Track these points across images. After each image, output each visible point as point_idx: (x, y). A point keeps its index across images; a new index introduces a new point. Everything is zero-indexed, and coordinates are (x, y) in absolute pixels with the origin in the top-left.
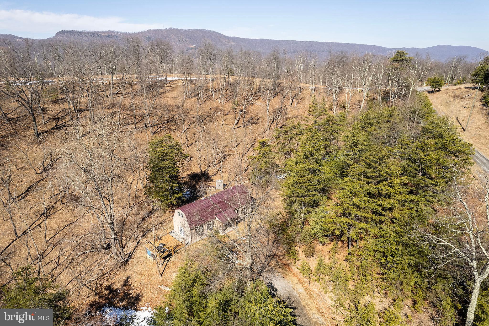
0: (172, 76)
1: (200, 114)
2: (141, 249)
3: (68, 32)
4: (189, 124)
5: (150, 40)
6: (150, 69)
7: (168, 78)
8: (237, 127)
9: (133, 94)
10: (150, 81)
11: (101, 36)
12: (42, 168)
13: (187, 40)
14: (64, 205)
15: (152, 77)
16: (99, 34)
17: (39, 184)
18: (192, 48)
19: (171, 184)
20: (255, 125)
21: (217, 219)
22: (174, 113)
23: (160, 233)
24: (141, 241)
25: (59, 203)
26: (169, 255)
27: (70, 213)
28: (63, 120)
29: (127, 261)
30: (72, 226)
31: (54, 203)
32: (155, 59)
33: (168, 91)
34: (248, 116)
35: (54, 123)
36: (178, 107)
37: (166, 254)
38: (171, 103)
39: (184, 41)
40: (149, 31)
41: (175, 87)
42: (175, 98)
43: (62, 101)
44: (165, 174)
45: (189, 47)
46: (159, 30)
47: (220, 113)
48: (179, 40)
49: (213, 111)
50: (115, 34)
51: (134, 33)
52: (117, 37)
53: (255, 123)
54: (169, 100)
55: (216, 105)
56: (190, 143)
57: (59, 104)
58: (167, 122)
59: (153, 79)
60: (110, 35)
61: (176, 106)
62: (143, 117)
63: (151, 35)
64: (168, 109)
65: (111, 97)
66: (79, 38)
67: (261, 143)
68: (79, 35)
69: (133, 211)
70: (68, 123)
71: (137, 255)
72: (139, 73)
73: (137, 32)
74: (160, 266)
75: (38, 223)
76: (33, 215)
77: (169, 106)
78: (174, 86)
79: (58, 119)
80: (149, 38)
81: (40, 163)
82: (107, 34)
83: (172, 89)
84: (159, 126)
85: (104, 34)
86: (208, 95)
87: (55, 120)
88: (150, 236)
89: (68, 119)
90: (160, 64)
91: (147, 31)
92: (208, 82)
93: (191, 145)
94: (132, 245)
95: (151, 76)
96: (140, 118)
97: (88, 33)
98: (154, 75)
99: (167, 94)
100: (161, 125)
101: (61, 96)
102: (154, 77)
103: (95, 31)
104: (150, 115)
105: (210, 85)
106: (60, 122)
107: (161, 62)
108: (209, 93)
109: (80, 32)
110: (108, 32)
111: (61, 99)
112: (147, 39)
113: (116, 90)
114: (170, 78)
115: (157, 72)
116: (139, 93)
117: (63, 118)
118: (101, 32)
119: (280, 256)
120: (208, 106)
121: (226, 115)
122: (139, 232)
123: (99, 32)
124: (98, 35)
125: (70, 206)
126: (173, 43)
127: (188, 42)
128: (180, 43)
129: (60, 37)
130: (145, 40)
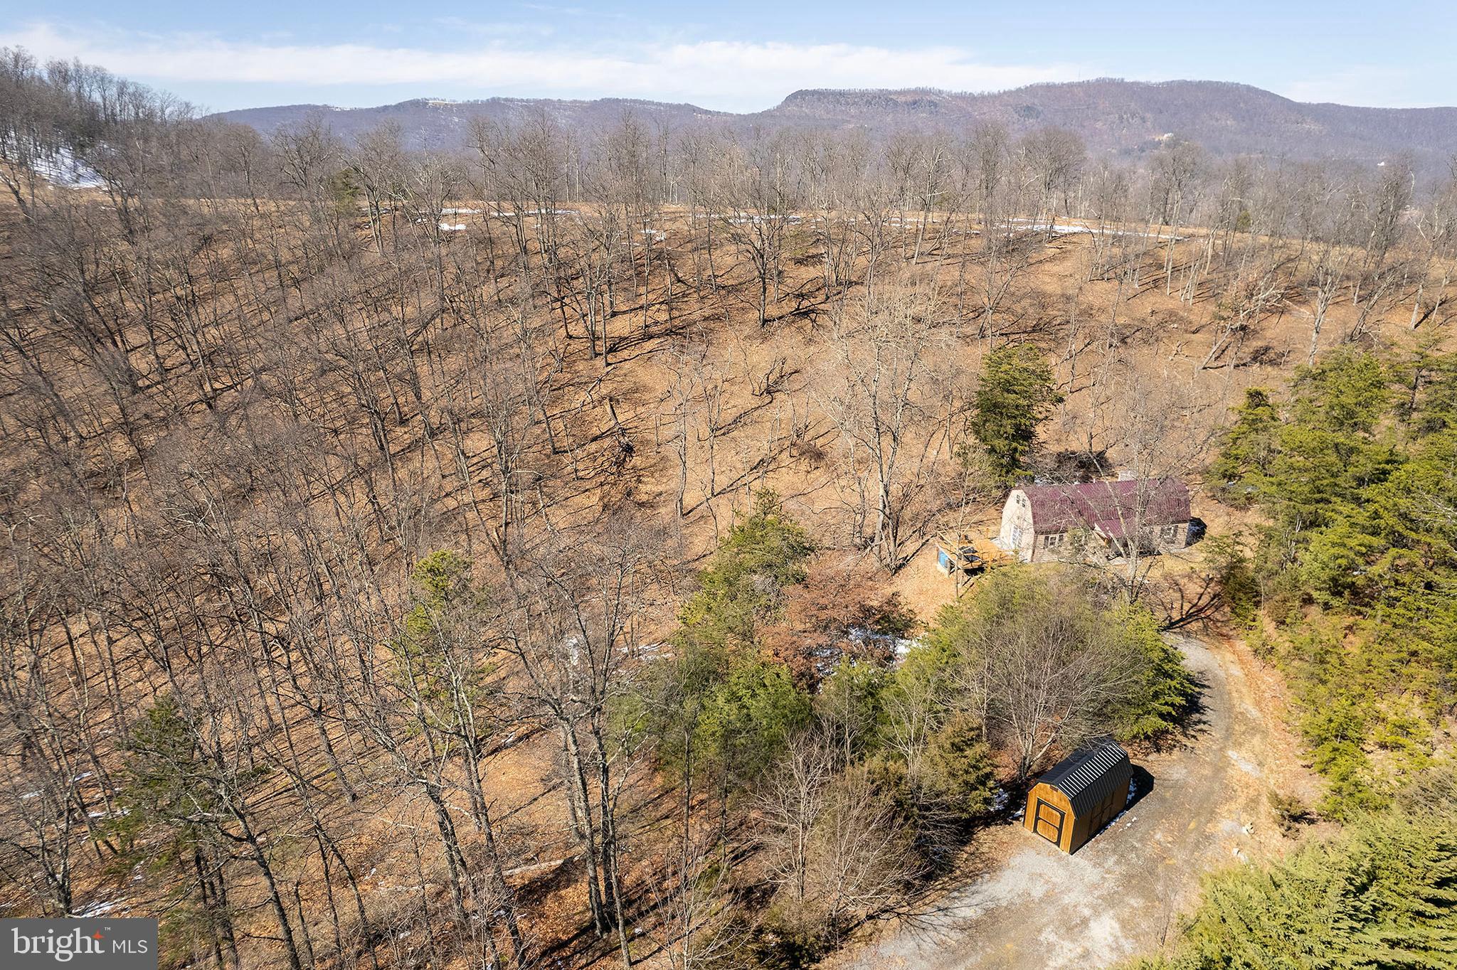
0: (1069, 224)
1: (1121, 320)
2: (928, 554)
3: (814, 93)
4: (1087, 342)
5: (1031, 116)
6: (1016, 203)
7: (1057, 228)
8: (1215, 365)
9: (967, 259)
10: (1009, 231)
11: (896, 103)
12: (764, 386)
13: (1148, 115)
14: (794, 459)
15: (1018, 223)
16: (891, 99)
17: (755, 414)
18: (1160, 142)
19: (1014, 444)
20: (1269, 369)
21: (1097, 528)
22: (1055, 313)
24: (931, 541)
25: (785, 455)
27: (802, 475)
28: (812, 300)
29: (900, 567)
30: (802, 499)
31: (776, 452)
32: (1034, 178)
33: (1052, 259)
34: (1257, 344)
35: (794, 304)
36: (1068, 299)
37: (976, 565)
38: (1052, 287)
39: (1136, 121)
40: (1032, 90)
41: (1070, 251)
42: (1062, 277)
43: (815, 259)
44: (1004, 422)
45: (1150, 138)
47: (1176, 326)
48: (1121, 118)
49: (1159, 317)
50: (933, 98)
51: (986, 93)
52: (936, 105)
53: (1272, 363)
54: (1047, 279)
55: (1171, 305)
56: (1077, 385)
57: (807, 265)
58: (1034, 331)
59: (1018, 228)
60: (920, 101)
61: (1063, 295)
62: (979, 312)
63: (1036, 101)
64: (1042, 300)
65: (914, 261)
66: (839, 108)
67: (1251, 394)
68: (838, 102)
70: (819, 306)
71: (919, 561)
72: (991, 209)
73: (996, 92)
74: (959, 586)
75: (745, 480)
76: (739, 465)
77: (1044, 295)
78: (1069, 247)
79: (801, 296)
80: (1029, 111)
81: (761, 375)
82: (910, 99)
83: (1063, 254)
84: (1012, 337)
85: (903, 99)
86: (1154, 278)
87: (798, 296)
89: (821, 298)
90: (1043, 190)
91: (1027, 88)
92: (1162, 245)
93: (1080, 390)
95: (1015, 220)
96: (971, 315)
97: (862, 94)
98: (1022, 218)
99: (1047, 266)
100: (1018, 336)
101: (813, 251)
102: (1021, 224)
103: (881, 91)
104: (996, 309)
105: (1164, 254)
106: (805, 303)
107: (1048, 186)
108: (1160, 274)
109: (842, 94)
110: (915, 92)
111: (813, 257)
112: (1022, 113)
113: (928, 247)
114: (1062, 228)
115: (1034, 210)
116: (980, 258)
117: (811, 294)
118: (896, 93)
119: (1218, 621)
120: (1147, 305)
121: (1194, 333)
123: (890, 93)
124: (887, 100)
125: (804, 465)
126: (1099, 125)
127: (1149, 124)
128: (1123, 125)
129: (793, 108)
130: (1016, 116)
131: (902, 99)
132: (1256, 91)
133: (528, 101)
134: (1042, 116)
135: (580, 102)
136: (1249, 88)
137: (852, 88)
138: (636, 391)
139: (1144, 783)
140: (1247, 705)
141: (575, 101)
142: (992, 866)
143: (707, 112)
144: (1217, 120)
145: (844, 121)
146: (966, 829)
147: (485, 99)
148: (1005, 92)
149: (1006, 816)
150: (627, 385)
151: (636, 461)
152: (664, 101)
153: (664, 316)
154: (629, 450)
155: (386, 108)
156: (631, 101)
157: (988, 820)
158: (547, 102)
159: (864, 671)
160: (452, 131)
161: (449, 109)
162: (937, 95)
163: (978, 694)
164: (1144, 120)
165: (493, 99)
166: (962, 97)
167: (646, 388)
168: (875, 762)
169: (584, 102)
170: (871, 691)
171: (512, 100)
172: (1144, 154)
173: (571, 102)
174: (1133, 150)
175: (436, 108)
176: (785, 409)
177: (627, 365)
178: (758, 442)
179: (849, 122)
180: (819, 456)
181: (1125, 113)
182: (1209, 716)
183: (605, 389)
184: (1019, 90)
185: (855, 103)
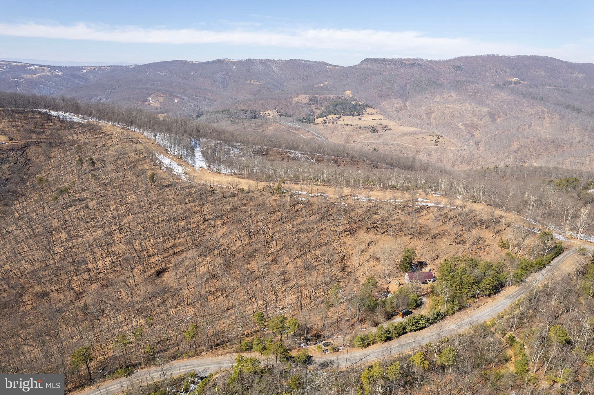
2: (394, 281)
3: (373, 59)
5: (459, 70)
9: (408, 214)
11: (405, 64)
13: (508, 70)
16: (403, 63)
17: (366, 250)
18: (512, 82)
23: (400, 278)
25: (371, 258)
26: (401, 285)
29: (389, 283)
39: (503, 72)
40: (460, 59)
45: (508, 79)
46: (473, 56)
48: (496, 71)
49: (444, 231)
50: (420, 62)
51: (442, 60)
52: (421, 65)
60: (415, 63)
63: (462, 64)
66: (382, 66)
68: (382, 63)
69: (394, 269)
70: (378, 226)
71: (392, 282)
73: (446, 60)
74: (398, 287)
75: (365, 263)
77: (422, 224)
80: (459, 67)
81: (367, 241)
82: (411, 62)
86: (445, 221)
88: (397, 278)
94: (391, 279)
112: (456, 69)
118: (405, 60)
122: (395, 276)
125: (375, 260)
126: (487, 74)
127: (508, 74)
128: (497, 74)
129: (364, 65)
130: (453, 70)
131: (408, 63)
132: (555, 59)
133: (262, 60)
134: (464, 70)
135: (281, 60)
136: (551, 58)
137: (388, 58)
138: (344, 243)
139: (412, 313)
140: (427, 306)
141: (280, 60)
142: (394, 319)
143: (331, 65)
144: (537, 72)
145: (384, 71)
146: (392, 316)
147: (245, 59)
148: (449, 60)
149: (397, 315)
150: (342, 242)
151: (346, 258)
152: (314, 60)
153: (348, 227)
154: (344, 256)
155: (209, 62)
156: (301, 60)
157: (395, 315)
158: (269, 60)
159: (384, 299)
160: (233, 72)
161: (232, 63)
162: (421, 61)
163: (395, 303)
164: (506, 72)
165: (249, 59)
166: (432, 62)
167: (346, 243)
168: (384, 309)
169: (283, 60)
170: (384, 302)
171: (256, 60)
172: (505, 87)
173: (278, 60)
174: (500, 84)
175: (227, 63)
176: (372, 249)
177: (342, 238)
178: (367, 256)
179: (386, 71)
180: (378, 259)
181: (498, 69)
182: (422, 307)
183: (339, 242)
184: (455, 59)
185: (389, 64)
